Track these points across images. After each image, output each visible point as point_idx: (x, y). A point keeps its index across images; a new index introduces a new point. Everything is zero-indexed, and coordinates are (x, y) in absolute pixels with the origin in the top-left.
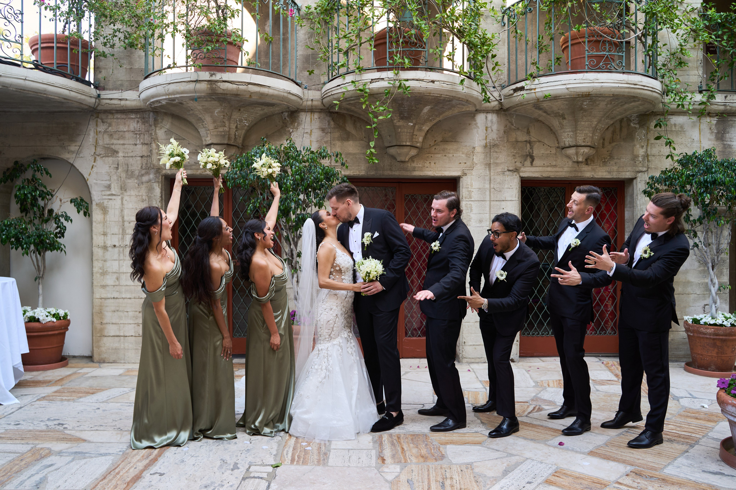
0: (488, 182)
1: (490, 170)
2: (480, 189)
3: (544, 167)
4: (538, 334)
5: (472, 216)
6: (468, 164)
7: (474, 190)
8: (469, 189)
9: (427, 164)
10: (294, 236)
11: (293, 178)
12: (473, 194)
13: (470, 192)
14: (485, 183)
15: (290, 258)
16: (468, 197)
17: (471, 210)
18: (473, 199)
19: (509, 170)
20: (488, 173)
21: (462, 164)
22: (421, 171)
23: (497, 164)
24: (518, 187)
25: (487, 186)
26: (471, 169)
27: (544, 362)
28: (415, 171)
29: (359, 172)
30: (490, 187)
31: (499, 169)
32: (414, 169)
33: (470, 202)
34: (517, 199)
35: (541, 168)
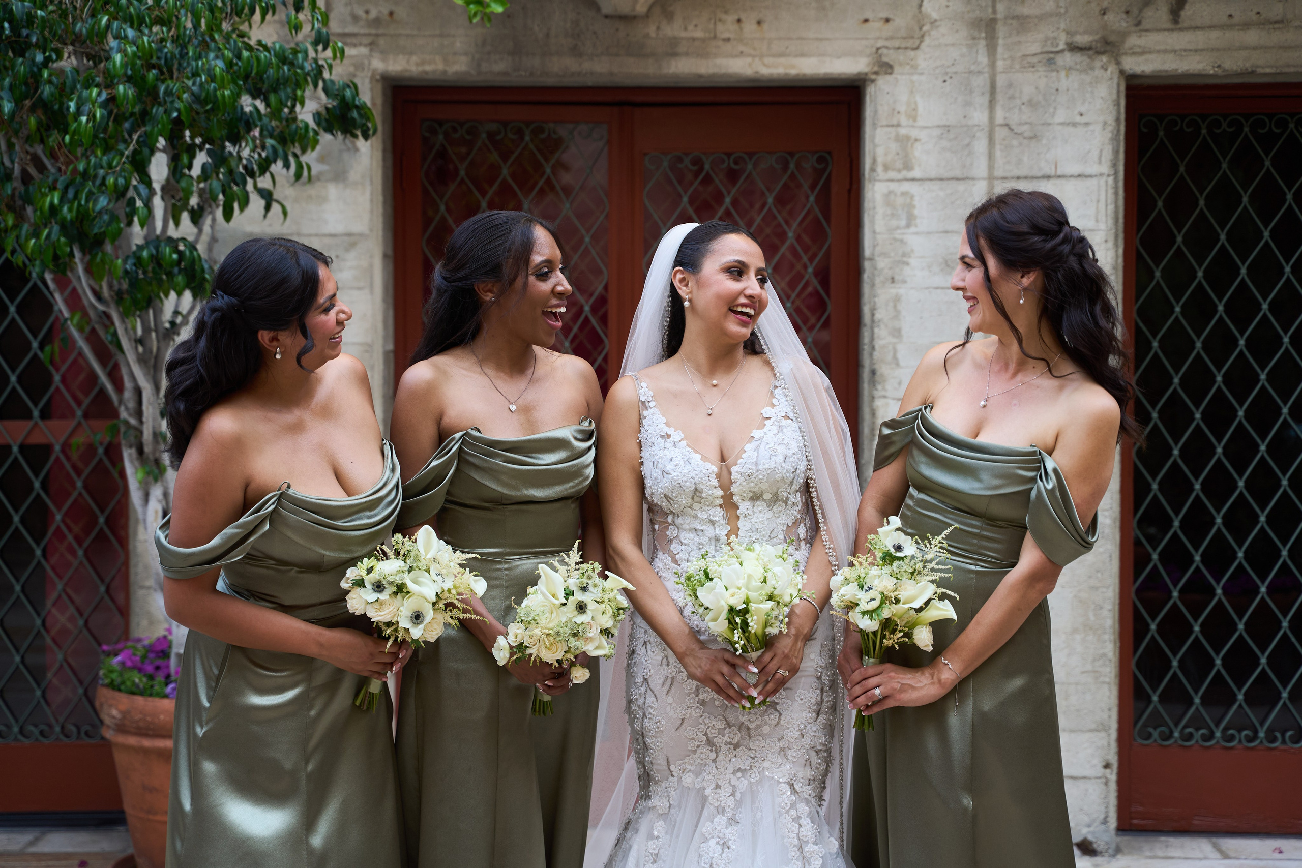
0: (982, 100)
1: (992, 49)
2: (947, 128)
3: (1230, 27)
4: (1206, 738)
5: (915, 242)
6: (901, 22)
7: (923, 135)
8: (903, 131)
9: (727, 28)
10: (146, 329)
11: (104, 96)
12: (918, 151)
13: (905, 142)
14: (968, 104)
15: (133, 421)
16: (899, 165)
17: (911, 219)
18: (917, 173)
19: (1073, 48)
20: (983, 59)
21: (875, 25)
22: (704, 55)
23: (1022, 23)
24: (1111, 120)
25: (980, 116)
26: (910, 43)
27: (1226, 856)
28: (675, 55)
29: (445, 60)
30: (991, 118)
31: (1032, 44)
32: (673, 50)
33: (906, 187)
34: (1105, 168)
35: (1215, 34)
